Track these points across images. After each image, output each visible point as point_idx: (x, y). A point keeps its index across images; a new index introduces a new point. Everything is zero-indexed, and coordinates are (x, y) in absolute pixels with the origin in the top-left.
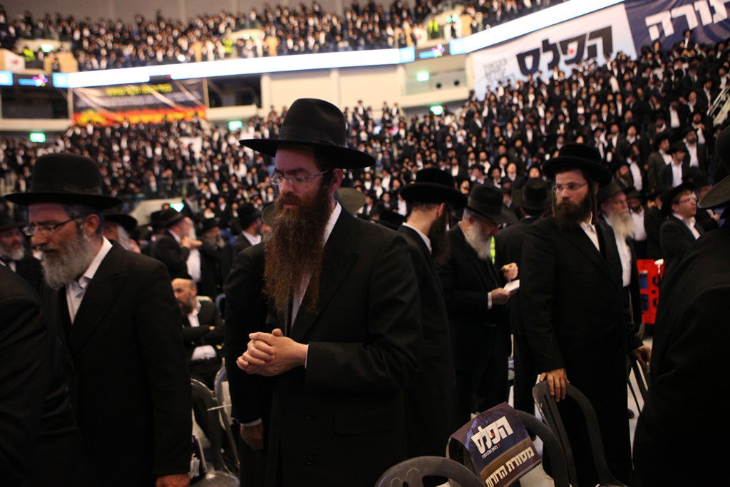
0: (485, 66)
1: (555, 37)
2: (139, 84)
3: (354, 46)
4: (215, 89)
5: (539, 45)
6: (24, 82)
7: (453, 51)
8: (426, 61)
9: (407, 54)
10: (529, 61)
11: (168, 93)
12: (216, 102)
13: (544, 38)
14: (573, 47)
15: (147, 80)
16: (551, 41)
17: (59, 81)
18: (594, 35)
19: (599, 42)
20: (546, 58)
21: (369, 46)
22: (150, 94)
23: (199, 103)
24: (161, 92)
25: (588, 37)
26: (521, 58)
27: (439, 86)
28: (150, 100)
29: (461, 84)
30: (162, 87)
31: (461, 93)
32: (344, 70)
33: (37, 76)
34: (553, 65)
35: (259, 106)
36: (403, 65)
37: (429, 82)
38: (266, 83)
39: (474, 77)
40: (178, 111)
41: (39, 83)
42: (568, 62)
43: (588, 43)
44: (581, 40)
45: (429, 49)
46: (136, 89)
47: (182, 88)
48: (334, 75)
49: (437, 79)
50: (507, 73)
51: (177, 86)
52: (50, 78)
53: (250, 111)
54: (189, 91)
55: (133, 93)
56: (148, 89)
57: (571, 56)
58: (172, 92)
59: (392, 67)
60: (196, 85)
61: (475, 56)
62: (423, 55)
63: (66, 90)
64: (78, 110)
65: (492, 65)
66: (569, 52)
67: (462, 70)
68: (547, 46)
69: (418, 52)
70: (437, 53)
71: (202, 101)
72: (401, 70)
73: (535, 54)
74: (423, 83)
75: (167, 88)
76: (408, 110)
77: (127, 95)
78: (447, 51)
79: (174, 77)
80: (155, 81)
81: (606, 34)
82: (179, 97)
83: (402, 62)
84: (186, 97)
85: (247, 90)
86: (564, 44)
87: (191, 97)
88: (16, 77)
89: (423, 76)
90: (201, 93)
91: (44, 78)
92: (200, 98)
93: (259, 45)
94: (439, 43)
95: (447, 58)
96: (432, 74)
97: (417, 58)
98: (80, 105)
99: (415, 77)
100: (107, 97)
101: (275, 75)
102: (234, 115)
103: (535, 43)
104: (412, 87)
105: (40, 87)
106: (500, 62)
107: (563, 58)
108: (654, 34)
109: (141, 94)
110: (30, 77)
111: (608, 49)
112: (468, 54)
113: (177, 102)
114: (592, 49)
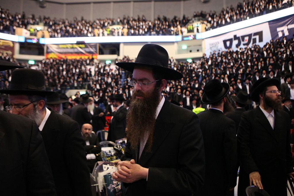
0: (210, 44)
1: (239, 34)
2: (72, 44)
3: (158, 33)
4: (101, 47)
5: (232, 37)
6: (29, 41)
8: (186, 41)
9: (179, 38)
10: (228, 43)
11: (83, 48)
12: (101, 53)
13: (235, 34)
14: (247, 38)
15: (76, 42)
16: (238, 36)
17: (42, 41)
18: (255, 34)
19: (257, 37)
20: (235, 42)
21: (164, 34)
22: (76, 48)
23: (95, 52)
24: (80, 48)
25: (253, 35)
26: (225, 42)
27: (191, 51)
28: (76, 50)
29: (200, 51)
30: (81, 46)
31: (200, 55)
33: (34, 39)
34: (237, 46)
35: (119, 55)
36: (177, 42)
37: (187, 50)
38: (121, 46)
39: (205, 48)
40: (86, 55)
41: (34, 41)
42: (244, 45)
43: (253, 37)
44: (250, 36)
45: (187, 36)
46: (71, 46)
47: (89, 46)
49: (190, 49)
50: (219, 48)
51: (87, 45)
52: (38, 40)
53: (114, 57)
54: (91, 48)
55: (69, 47)
56: (75, 46)
57: (246, 42)
58: (85, 48)
59: (173, 43)
60: (94, 46)
61: (206, 40)
62: (185, 39)
63: (44, 45)
64: (48, 53)
65: (213, 44)
66: (245, 40)
67: (200, 45)
68: (236, 37)
69: (183, 37)
70: (191, 38)
71: (96, 52)
72: (176, 44)
73: (231, 40)
74: (184, 50)
75: (83, 46)
76: (177, 60)
77: (67, 48)
78: (195, 38)
79: (86, 42)
80: (78, 43)
81: (260, 34)
82: (87, 50)
83: (177, 41)
84: (90, 50)
85: (114, 48)
86: (243, 37)
87: (92, 50)
88: (26, 39)
89: (184, 47)
90: (96, 49)
91: (36, 40)
92: (95, 50)
93: (120, 31)
94: (191, 34)
95: (195, 40)
96: (188, 47)
97: (183, 40)
98: (49, 51)
99: (181, 47)
100: (59, 48)
101: (126, 43)
102: (108, 58)
104: (180, 51)
105: (35, 43)
106: (216, 43)
107: (242, 43)
108: (280, 35)
109: (73, 48)
110: (31, 39)
111: (261, 40)
112: (203, 39)
113: (86, 52)
114: (254, 40)
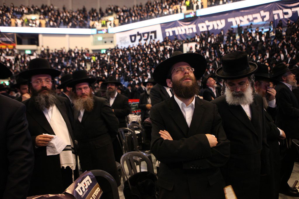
0: (120, 38)
3: (74, 26)
4: (19, 36)
5: (136, 33)
7: (110, 32)
9: (94, 31)
10: (133, 38)
12: (20, 43)
13: (138, 31)
14: (146, 35)
16: (140, 32)
18: (152, 32)
19: (153, 35)
20: (138, 38)
21: (81, 27)
23: (12, 42)
25: (150, 33)
26: (131, 36)
27: (105, 42)
29: (113, 42)
31: (112, 46)
32: (71, 35)
34: (140, 40)
35: (38, 45)
36: (93, 35)
37: (102, 41)
38: (40, 37)
40: (4, 45)
42: (144, 40)
43: (150, 35)
44: (148, 33)
45: (101, 30)
47: (5, 36)
48: (67, 36)
49: (105, 40)
51: (3, 34)
53: (34, 47)
54: (8, 37)
57: (145, 38)
58: (1, 37)
59: (89, 35)
60: (12, 35)
62: (99, 32)
65: (122, 38)
67: (113, 37)
68: (139, 34)
69: (98, 31)
70: (104, 32)
71: (14, 42)
72: (91, 37)
73: (135, 36)
74: (100, 41)
76: (93, 51)
78: (107, 32)
79: (2, 31)
81: (155, 32)
83: (92, 34)
84: (7, 39)
85: (33, 39)
86: (144, 34)
87: (9, 40)
89: (100, 38)
90: (14, 39)
92: (13, 40)
93: (38, 22)
94: (105, 28)
95: (107, 34)
96: (103, 38)
97: (97, 33)
99: (97, 39)
101: (44, 35)
102: (28, 49)
103: (135, 33)
104: (96, 43)
106: (124, 37)
107: (143, 38)
108: (167, 35)
111: (155, 37)
112: (114, 33)
113: (2, 41)
114: (151, 37)
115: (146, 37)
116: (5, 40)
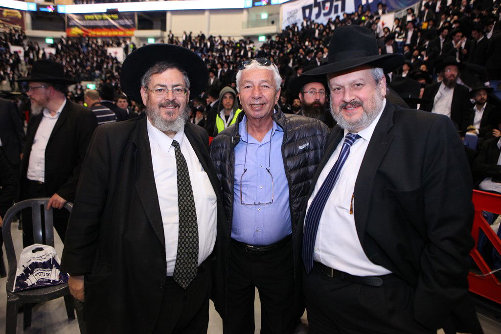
0: (288, 13)
2: (101, 14)
6: (42, 9)
7: (273, 2)
8: (257, 8)
9: (249, 2)
10: (307, 11)
11: (116, 19)
14: (328, 5)
15: (105, 11)
16: (318, 1)
17: (61, 9)
20: (315, 10)
22: (107, 20)
23: (132, 26)
24: (112, 19)
26: (304, 9)
27: (268, 23)
28: (106, 23)
29: (275, 23)
30: (113, 16)
32: (212, 11)
33: (49, 6)
34: (318, 15)
35: (165, 30)
36: (247, 9)
38: (168, 15)
39: (282, 19)
40: (121, 31)
41: (50, 10)
42: (324, 15)
43: (335, 4)
44: (331, 1)
45: (260, 1)
46: (100, 16)
47: (124, 17)
48: (207, 13)
49: (272, 18)
50: (297, 19)
51: (121, 15)
52: (56, 7)
53: (157, 33)
54: (127, 19)
55: (98, 19)
56: (106, 17)
57: (326, 11)
58: (118, 19)
60: (130, 15)
61: (284, 6)
62: (257, 4)
63: (64, 14)
64: (70, 27)
65: (290, 13)
66: (326, 8)
67: (278, 14)
69: (254, 2)
70: (264, 3)
71: (134, 25)
72: (245, 12)
73: (310, 7)
75: (116, 16)
77: (95, 19)
78: (269, 3)
79: (120, 10)
80: (110, 12)
82: (122, 22)
83: (246, 7)
84: (125, 22)
86: (324, 2)
87: (128, 23)
88: (38, 6)
90: (134, 21)
91: (52, 7)
92: (132, 23)
97: (254, 5)
98: (71, 24)
99: (260, 16)
100: (84, 19)
101: (175, 12)
102: (151, 35)
103: (311, 1)
105: (51, 12)
106: (294, 11)
107: (323, 12)
109: (102, 19)
110: (45, 6)
111: (343, 8)
112: (281, 4)
113: (120, 25)
114: (337, 7)
115: (327, 8)
116: (124, 24)
